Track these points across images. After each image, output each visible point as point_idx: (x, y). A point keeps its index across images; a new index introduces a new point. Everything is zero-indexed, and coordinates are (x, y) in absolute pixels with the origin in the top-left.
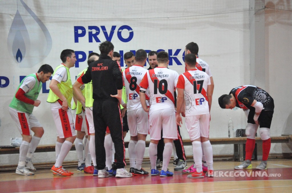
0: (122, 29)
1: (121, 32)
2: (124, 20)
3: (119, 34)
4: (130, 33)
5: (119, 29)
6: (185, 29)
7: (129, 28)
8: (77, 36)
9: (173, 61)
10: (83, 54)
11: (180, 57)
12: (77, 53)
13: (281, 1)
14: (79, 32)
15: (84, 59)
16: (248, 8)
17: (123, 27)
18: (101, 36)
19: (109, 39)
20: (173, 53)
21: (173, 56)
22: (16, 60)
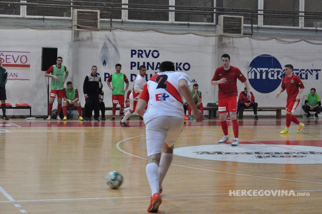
2: (155, 47)
3: (153, 54)
4: (158, 54)
6: (185, 53)
7: (157, 51)
8: (132, 55)
9: (178, 69)
10: (135, 63)
11: (181, 67)
12: (132, 63)
13: (230, 42)
14: (133, 53)
15: (135, 66)
16: (214, 44)
17: (154, 51)
18: (144, 55)
19: (147, 56)
20: (178, 64)
21: (178, 66)
22: (103, 65)
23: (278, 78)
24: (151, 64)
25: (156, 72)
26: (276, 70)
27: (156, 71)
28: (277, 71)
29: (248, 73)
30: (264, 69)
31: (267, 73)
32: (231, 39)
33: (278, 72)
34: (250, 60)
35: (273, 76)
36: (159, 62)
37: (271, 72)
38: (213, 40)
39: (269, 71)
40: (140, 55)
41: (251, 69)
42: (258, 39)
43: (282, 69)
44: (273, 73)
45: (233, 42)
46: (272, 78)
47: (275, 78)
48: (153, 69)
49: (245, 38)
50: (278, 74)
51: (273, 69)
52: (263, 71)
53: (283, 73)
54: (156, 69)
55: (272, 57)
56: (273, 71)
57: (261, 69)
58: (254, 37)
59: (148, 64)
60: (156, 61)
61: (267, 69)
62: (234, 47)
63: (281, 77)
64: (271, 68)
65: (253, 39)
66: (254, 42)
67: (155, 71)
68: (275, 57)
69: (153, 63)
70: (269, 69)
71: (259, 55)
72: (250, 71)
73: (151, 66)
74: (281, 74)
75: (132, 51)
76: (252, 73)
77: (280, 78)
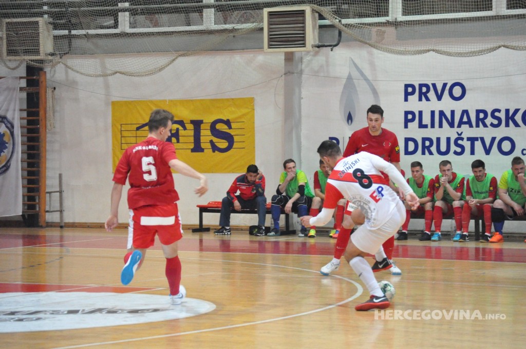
3: (451, 92)
4: (462, 91)
5: (451, 86)
7: (461, 85)
8: (407, 95)
9: (511, 122)
10: (413, 113)
11: (518, 118)
12: (407, 113)
14: (409, 90)
15: (413, 120)
17: (455, 85)
18: (431, 95)
19: (439, 98)
20: (511, 112)
21: (510, 116)
22: (346, 122)
24: (449, 116)
25: (460, 133)
27: (459, 130)
36: (465, 108)
40: (423, 96)
48: (451, 125)
54: (459, 126)
59: (442, 113)
60: (459, 107)
67: (456, 129)
69: (453, 112)
73: (447, 120)
75: (407, 86)
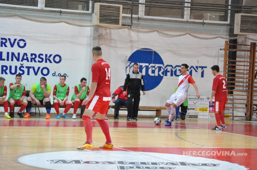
0: (20, 41)
1: (19, 43)
2: (21, 36)
3: (18, 44)
4: (24, 43)
5: (19, 41)
6: (55, 44)
7: (24, 41)
9: (48, 61)
11: (51, 59)
13: (107, 33)
16: (89, 35)
17: (20, 40)
18: (8, 44)
19: (12, 46)
20: (48, 56)
21: (47, 58)
23: (159, 74)
24: (17, 55)
26: (157, 65)
27: (22, 63)
28: (158, 67)
29: (126, 68)
30: (144, 65)
31: (147, 68)
32: (108, 30)
33: (160, 68)
34: (129, 54)
35: (153, 72)
36: (25, 52)
37: (151, 68)
38: (88, 31)
39: (150, 66)
40: (3, 44)
41: (129, 64)
42: (138, 32)
43: (164, 65)
44: (154, 69)
45: (110, 34)
46: (153, 75)
47: (156, 74)
48: (18, 60)
49: (124, 29)
50: (159, 70)
51: (153, 65)
52: (143, 67)
53: (165, 69)
54: (22, 61)
55: (152, 51)
56: (154, 67)
57: (141, 64)
58: (133, 29)
59: (13, 54)
60: (22, 51)
61: (147, 64)
62: (111, 39)
63: (163, 73)
64: (152, 63)
65: (133, 31)
66: (134, 34)
67: (20, 62)
68: (156, 51)
69: (19, 54)
70: (149, 65)
71: (138, 49)
72: (128, 66)
73: (16, 57)
74: (162, 70)
76: (130, 68)
77: (162, 75)
